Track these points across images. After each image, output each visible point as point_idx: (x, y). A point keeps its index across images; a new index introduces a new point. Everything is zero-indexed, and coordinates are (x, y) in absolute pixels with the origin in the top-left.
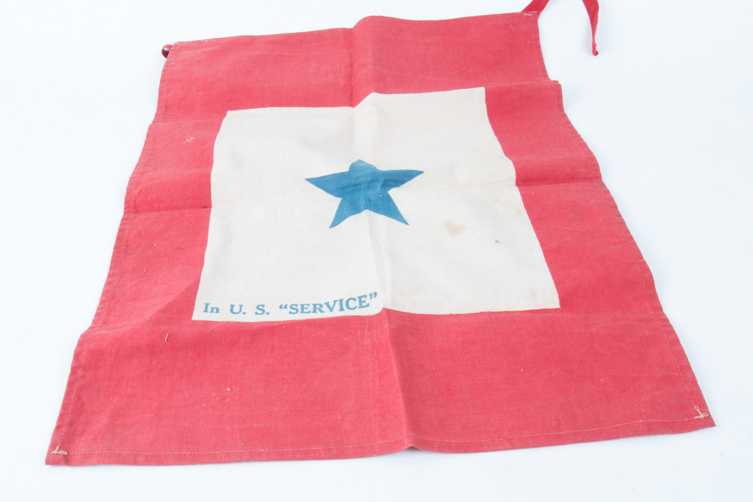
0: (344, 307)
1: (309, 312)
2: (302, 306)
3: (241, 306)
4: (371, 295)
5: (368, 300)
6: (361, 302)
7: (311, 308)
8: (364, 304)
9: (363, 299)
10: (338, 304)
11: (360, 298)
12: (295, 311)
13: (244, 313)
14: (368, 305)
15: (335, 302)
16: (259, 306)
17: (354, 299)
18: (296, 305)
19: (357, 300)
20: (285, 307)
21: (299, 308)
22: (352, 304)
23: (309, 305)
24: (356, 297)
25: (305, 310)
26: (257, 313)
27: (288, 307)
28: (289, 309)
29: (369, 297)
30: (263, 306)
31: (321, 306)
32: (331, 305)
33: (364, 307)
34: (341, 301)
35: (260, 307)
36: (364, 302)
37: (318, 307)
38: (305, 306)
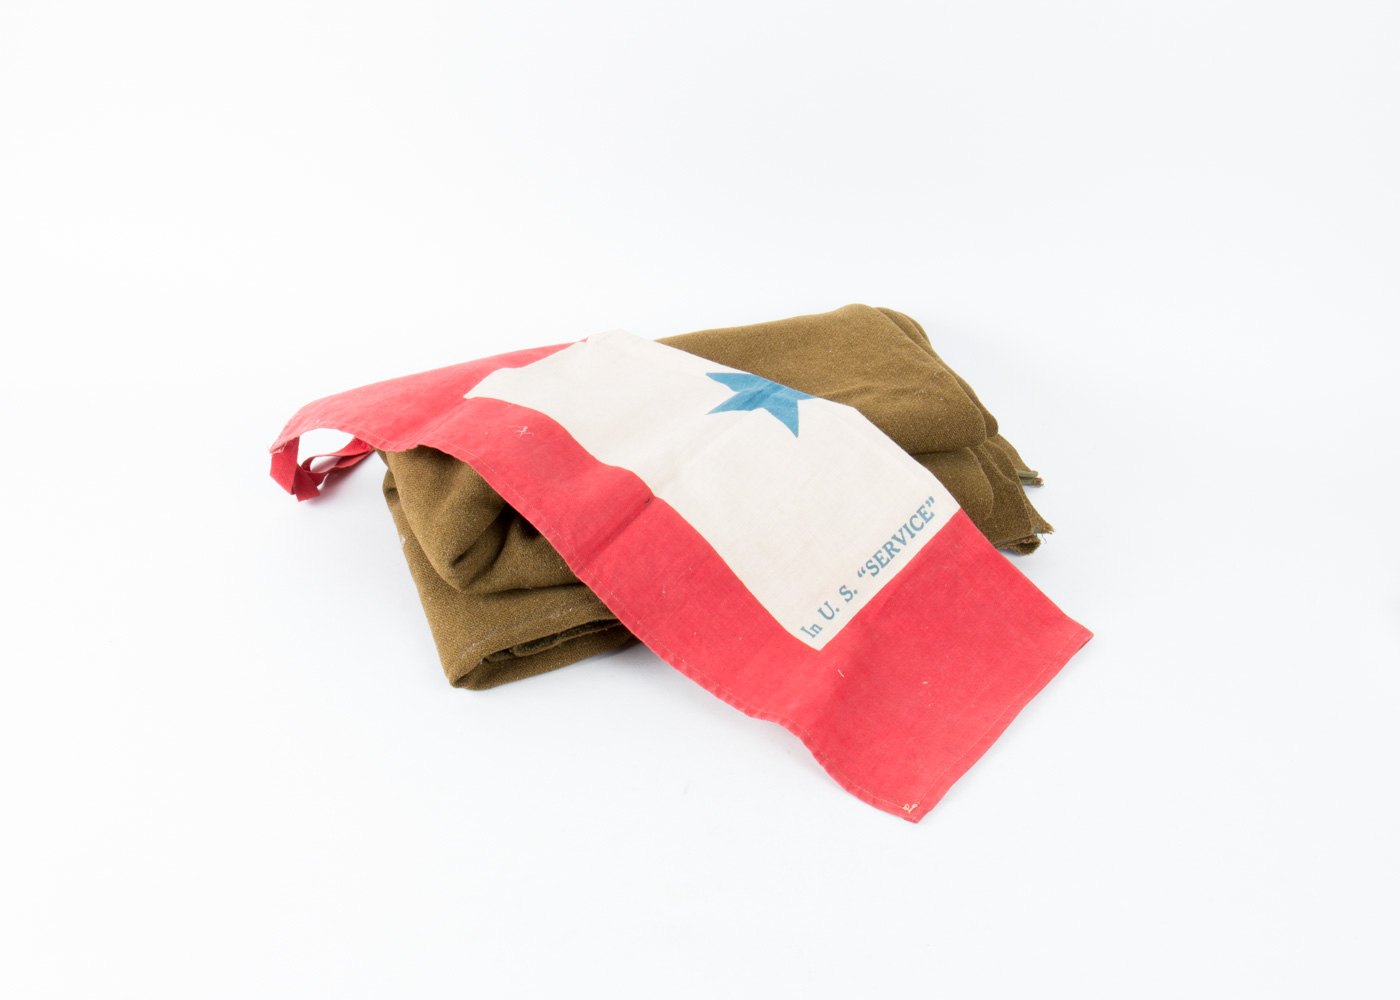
0: (913, 531)
1: (888, 561)
2: (875, 556)
3: (826, 604)
4: (927, 502)
5: (927, 509)
6: (923, 515)
7: (885, 555)
8: (928, 516)
9: (922, 511)
10: (904, 530)
11: (919, 511)
12: (874, 570)
13: (838, 610)
14: (932, 515)
15: (900, 531)
16: (841, 589)
17: (915, 516)
18: (870, 561)
19: (918, 515)
20: (864, 572)
21: (875, 562)
22: (918, 522)
23: (880, 552)
24: (915, 513)
25: (884, 561)
26: (847, 600)
27: (865, 569)
28: (868, 572)
29: (926, 506)
30: (844, 587)
31: (890, 543)
32: (899, 536)
33: (930, 518)
34: (905, 526)
35: (843, 590)
36: (925, 513)
37: (889, 547)
38: (879, 556)
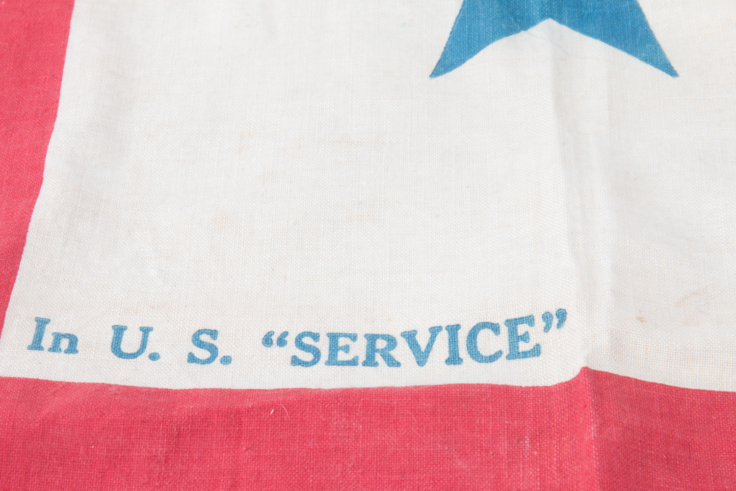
0: (463, 352)
1: (353, 362)
2: (334, 338)
3: (146, 331)
4: (547, 317)
5: (536, 333)
6: (515, 338)
7: (359, 349)
8: (523, 347)
9: (522, 329)
10: (443, 338)
11: (512, 324)
12: (308, 357)
13: (154, 357)
14: (536, 351)
15: (434, 331)
16: (201, 332)
17: (495, 328)
18: (316, 337)
19: (504, 330)
20: (282, 342)
21: (323, 345)
22: (488, 343)
23: (354, 337)
24: (500, 320)
25: (342, 356)
26: (192, 359)
27: (291, 340)
28: (292, 349)
29: (540, 323)
30: (213, 334)
31: (392, 342)
32: (423, 340)
33: (525, 355)
34: (453, 330)
35: (205, 338)
36: (525, 338)
37: (381, 344)
38: (342, 341)
